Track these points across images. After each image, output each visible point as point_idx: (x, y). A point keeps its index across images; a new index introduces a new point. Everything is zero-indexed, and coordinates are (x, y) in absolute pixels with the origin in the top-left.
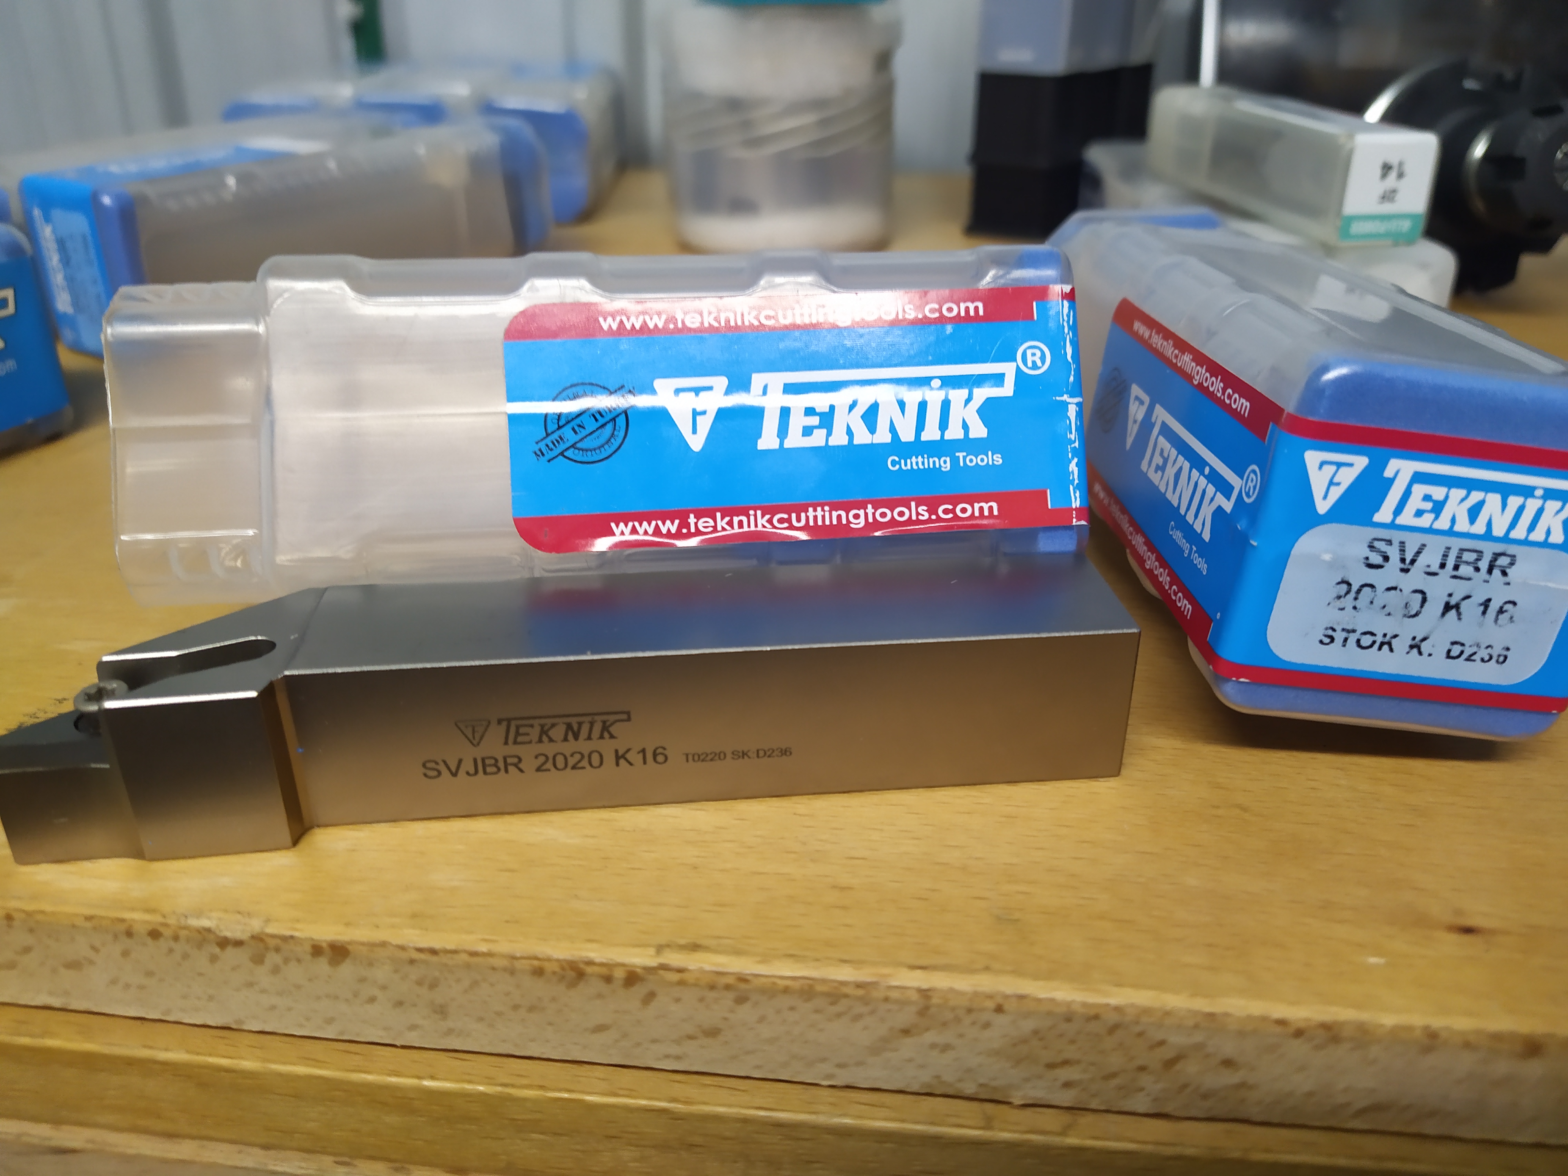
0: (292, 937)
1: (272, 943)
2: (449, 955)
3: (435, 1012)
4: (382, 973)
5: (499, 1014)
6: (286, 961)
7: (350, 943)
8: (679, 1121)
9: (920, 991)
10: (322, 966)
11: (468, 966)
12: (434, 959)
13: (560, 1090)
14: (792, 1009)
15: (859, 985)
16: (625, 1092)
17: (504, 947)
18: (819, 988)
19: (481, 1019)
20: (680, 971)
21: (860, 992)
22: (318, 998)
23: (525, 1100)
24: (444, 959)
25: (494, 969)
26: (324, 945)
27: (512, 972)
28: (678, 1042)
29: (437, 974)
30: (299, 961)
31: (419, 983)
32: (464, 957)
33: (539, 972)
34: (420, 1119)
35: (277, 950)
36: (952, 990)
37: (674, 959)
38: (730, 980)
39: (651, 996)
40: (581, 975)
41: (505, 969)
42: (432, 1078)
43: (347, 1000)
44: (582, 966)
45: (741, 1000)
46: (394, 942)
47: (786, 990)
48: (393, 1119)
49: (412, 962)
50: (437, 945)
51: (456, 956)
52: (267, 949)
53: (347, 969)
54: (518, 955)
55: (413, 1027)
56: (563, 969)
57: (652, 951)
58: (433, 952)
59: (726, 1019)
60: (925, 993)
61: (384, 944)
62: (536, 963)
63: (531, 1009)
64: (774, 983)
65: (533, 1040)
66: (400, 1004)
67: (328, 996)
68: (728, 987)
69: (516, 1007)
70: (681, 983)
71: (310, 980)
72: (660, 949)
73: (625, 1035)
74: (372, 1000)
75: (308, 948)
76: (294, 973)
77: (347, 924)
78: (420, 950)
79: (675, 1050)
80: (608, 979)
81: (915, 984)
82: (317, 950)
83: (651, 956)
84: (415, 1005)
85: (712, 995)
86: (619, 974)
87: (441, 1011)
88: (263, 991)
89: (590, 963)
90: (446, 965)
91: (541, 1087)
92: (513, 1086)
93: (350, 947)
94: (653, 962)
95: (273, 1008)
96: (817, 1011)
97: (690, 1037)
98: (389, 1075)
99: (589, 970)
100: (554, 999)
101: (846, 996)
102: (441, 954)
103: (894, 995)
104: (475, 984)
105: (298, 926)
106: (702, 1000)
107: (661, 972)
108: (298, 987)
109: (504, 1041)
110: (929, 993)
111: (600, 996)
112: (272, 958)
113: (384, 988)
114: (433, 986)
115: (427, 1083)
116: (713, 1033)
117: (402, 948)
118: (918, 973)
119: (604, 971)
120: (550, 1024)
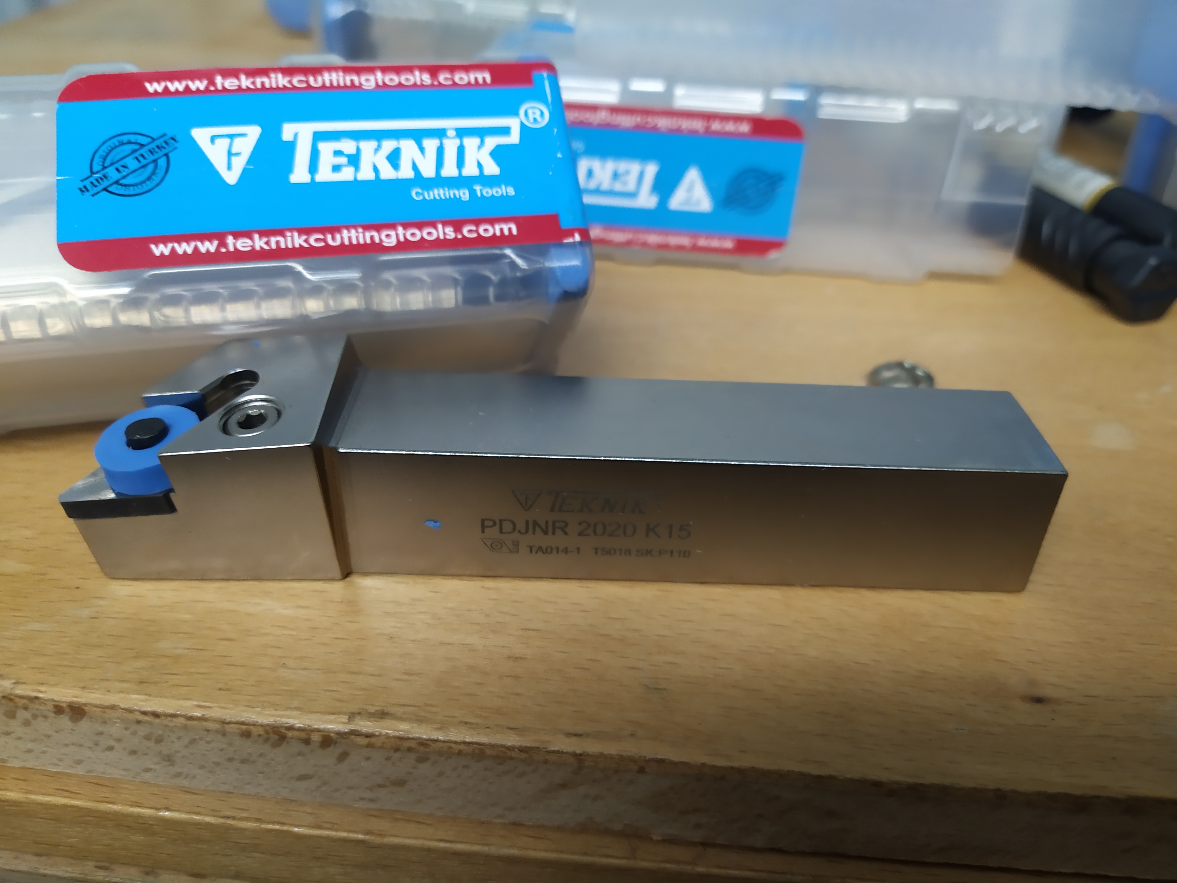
0: (37, 698)
1: (22, 702)
2: (169, 719)
3: (164, 760)
4: (116, 730)
5: (217, 764)
6: (35, 717)
7: (85, 705)
8: (375, 849)
9: (575, 755)
10: (64, 721)
11: (185, 727)
12: (157, 721)
13: (274, 823)
14: (466, 767)
15: (522, 750)
16: (328, 826)
17: (216, 713)
18: (488, 752)
19: (202, 767)
20: (369, 736)
21: (523, 756)
22: (66, 745)
23: (245, 830)
24: (166, 721)
25: (208, 731)
26: (64, 705)
27: (224, 734)
28: (371, 789)
29: (160, 732)
30: (45, 717)
31: (147, 738)
32: (181, 720)
33: (247, 735)
34: (160, 839)
35: (26, 708)
36: (602, 754)
37: (365, 726)
38: (413, 744)
39: (343, 756)
40: (283, 738)
41: (217, 732)
42: (167, 809)
43: (90, 748)
44: (283, 730)
45: (421, 760)
46: (123, 706)
47: (460, 753)
48: (138, 838)
49: (138, 722)
50: (159, 710)
51: (175, 720)
52: (17, 707)
53: (84, 725)
54: (228, 720)
55: (147, 770)
56: (267, 733)
57: (345, 719)
58: (156, 715)
59: (410, 773)
60: (579, 757)
61: (113, 707)
62: (244, 727)
63: (243, 761)
64: (450, 747)
65: (249, 784)
66: (134, 752)
67: (73, 744)
68: (410, 750)
69: (230, 760)
70: (369, 746)
71: (57, 732)
72: (352, 716)
73: (325, 783)
74: (111, 748)
75: (50, 707)
76: (43, 726)
77: (84, 688)
78: (144, 713)
79: (367, 794)
80: (307, 742)
81: (570, 749)
82: (59, 710)
83: (344, 723)
84: (146, 754)
85: (397, 755)
86: (316, 738)
87: (169, 760)
88: (19, 738)
89: (291, 728)
90: (167, 726)
91: (258, 820)
92: (234, 818)
93: (86, 708)
94: (346, 728)
95: (29, 751)
96: (486, 769)
97: (380, 786)
98: (132, 806)
99: (290, 734)
100: (261, 755)
101: (511, 758)
102: (162, 717)
103: (553, 758)
104: (193, 741)
105: (42, 688)
106: (388, 759)
107: (353, 737)
108: (49, 736)
109: (224, 783)
110: (582, 757)
111: (300, 754)
112: (23, 715)
113: (119, 740)
114: (159, 740)
115: (163, 813)
116: (400, 783)
117: (130, 711)
118: (574, 739)
119: (303, 735)
120: (262, 773)
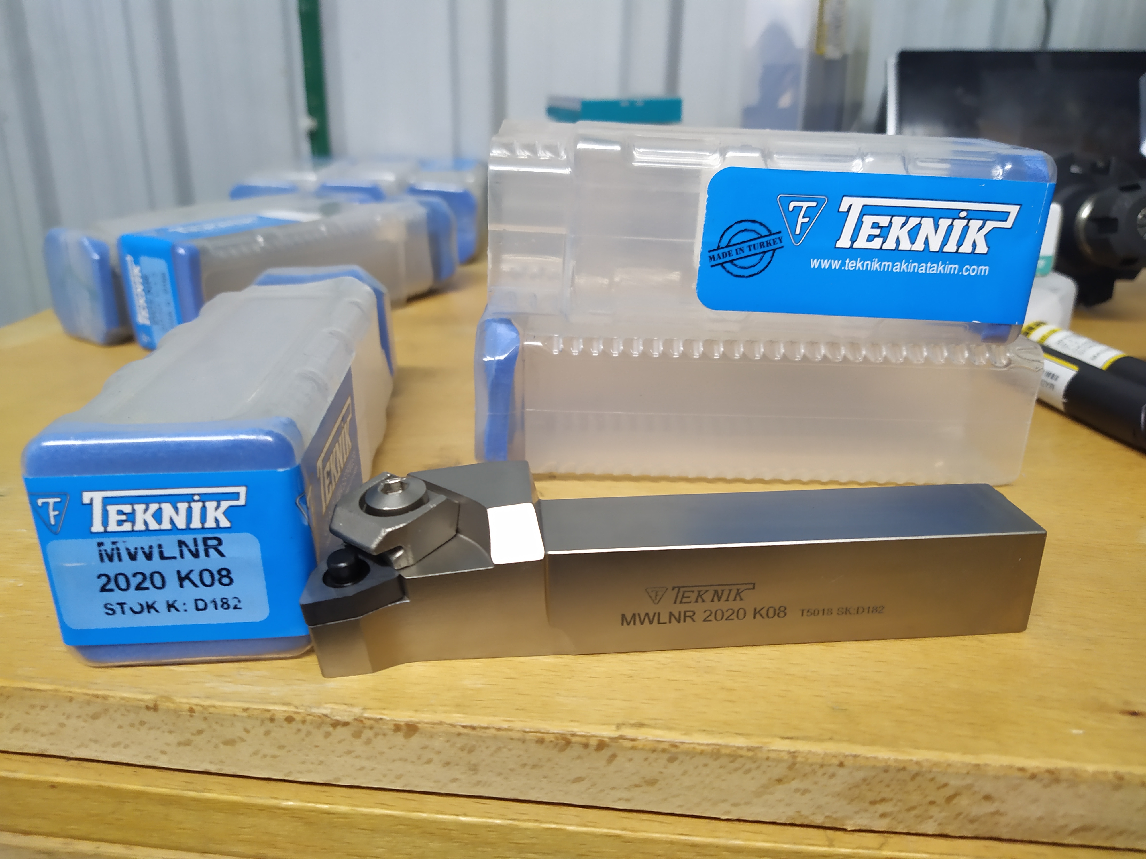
0: (381, 719)
1: (368, 723)
2: (483, 730)
3: (470, 769)
4: (437, 743)
5: (512, 770)
6: (376, 735)
7: (419, 723)
8: (628, 844)
9: (789, 752)
10: (399, 738)
11: (495, 737)
12: (474, 732)
13: (550, 823)
14: (705, 765)
15: (749, 749)
16: (593, 824)
17: (518, 725)
18: (724, 751)
19: (500, 774)
20: (633, 740)
21: (750, 754)
22: (394, 761)
23: (526, 829)
24: (479, 733)
25: (512, 739)
26: (402, 723)
27: (524, 741)
28: (628, 789)
29: (474, 743)
30: (385, 735)
31: (462, 749)
32: (493, 731)
33: (541, 741)
34: (455, 844)
35: (371, 728)
36: (810, 752)
37: (629, 732)
38: (666, 746)
39: (613, 757)
40: (568, 743)
41: (519, 740)
42: (465, 815)
43: (413, 762)
44: (569, 737)
45: (672, 759)
46: (448, 722)
47: (702, 753)
48: (435, 845)
49: (459, 735)
50: (475, 724)
51: (488, 731)
52: (364, 727)
53: (416, 740)
54: (528, 730)
55: (455, 780)
56: (557, 739)
57: (614, 727)
58: (473, 728)
59: (661, 773)
60: (793, 754)
61: (441, 723)
62: (539, 735)
63: (534, 766)
64: (694, 748)
65: (533, 788)
66: (447, 764)
67: (400, 759)
68: (664, 751)
69: (524, 765)
70: (633, 748)
71: (390, 748)
72: (619, 726)
73: (594, 785)
74: (429, 761)
75: (392, 727)
76: (380, 743)
77: (416, 711)
78: (464, 727)
79: (625, 795)
80: (586, 746)
81: (786, 748)
82: (397, 728)
83: (614, 731)
84: (457, 765)
85: (654, 756)
86: (594, 742)
87: (474, 769)
88: (357, 757)
89: (574, 735)
90: (481, 737)
91: (537, 821)
92: (518, 820)
93: (419, 725)
94: (615, 734)
95: (362, 768)
96: (721, 767)
97: (636, 786)
98: (437, 813)
99: (574, 739)
100: (549, 760)
101: (741, 756)
102: (478, 729)
103: (773, 755)
104: (499, 749)
105: (385, 712)
106: (646, 759)
107: (621, 741)
108: (382, 753)
109: (513, 789)
110: (796, 754)
111: (579, 757)
112: (367, 734)
113: (439, 753)
114: (471, 751)
115: (462, 819)
116: (652, 782)
117: (452, 725)
118: (787, 741)
119: (584, 740)
120: (545, 777)
